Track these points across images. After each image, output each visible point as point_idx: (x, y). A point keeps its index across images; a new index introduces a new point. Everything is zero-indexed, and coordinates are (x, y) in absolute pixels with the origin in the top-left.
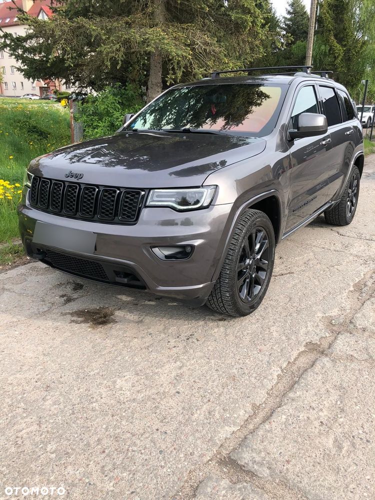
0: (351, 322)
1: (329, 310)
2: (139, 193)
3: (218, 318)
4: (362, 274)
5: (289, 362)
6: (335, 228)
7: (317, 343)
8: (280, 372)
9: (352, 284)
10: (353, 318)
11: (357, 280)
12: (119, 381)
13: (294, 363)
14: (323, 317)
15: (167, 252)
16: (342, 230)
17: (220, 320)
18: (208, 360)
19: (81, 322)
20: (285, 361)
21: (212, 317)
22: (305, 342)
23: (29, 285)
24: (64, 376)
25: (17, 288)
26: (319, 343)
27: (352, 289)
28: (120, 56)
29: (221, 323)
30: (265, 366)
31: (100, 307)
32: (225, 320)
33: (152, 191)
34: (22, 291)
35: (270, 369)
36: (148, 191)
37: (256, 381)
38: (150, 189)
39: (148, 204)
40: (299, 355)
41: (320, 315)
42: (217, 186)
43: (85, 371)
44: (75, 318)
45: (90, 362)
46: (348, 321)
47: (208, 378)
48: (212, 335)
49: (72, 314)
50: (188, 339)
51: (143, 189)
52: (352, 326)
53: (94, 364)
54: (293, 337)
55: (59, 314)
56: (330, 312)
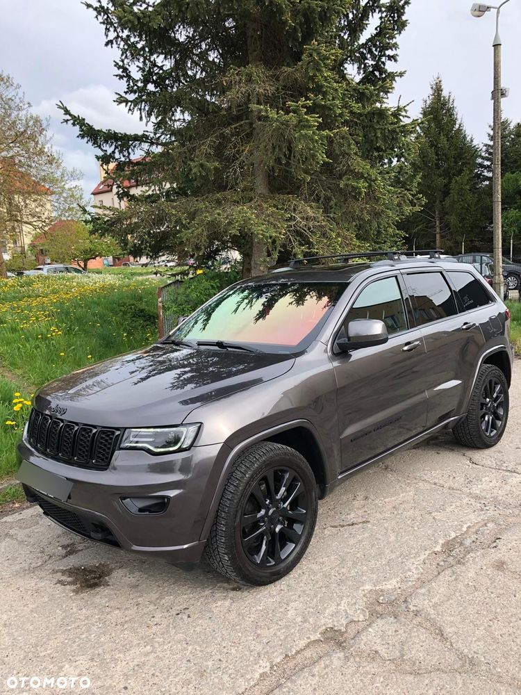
0: (405, 601)
1: (384, 581)
2: (113, 433)
3: (231, 587)
4: (465, 526)
5: (287, 656)
6: (470, 453)
7: (340, 630)
8: (267, 670)
9: (441, 542)
10: (411, 595)
11: (453, 535)
12: (67, 666)
13: (293, 657)
14: (371, 590)
15: (141, 504)
16: (478, 455)
17: (234, 589)
18: (185, 646)
19: (70, 583)
20: (282, 653)
21: (225, 585)
22: (324, 628)
23: (36, 531)
24: (12, 654)
25: (21, 534)
26: (343, 629)
27: (438, 548)
28: (203, 241)
29: (232, 594)
30: (251, 659)
31: (100, 564)
32: (240, 589)
33: (127, 430)
34: (26, 539)
35: (256, 664)
36: (122, 430)
37: (229, 679)
38: (126, 428)
39: (122, 446)
40: (308, 646)
41: (368, 587)
42: (201, 423)
43: (37, 650)
44: (64, 578)
45: (48, 639)
46: (402, 599)
47: (172, 671)
48: (211, 611)
49: (63, 572)
50: (178, 614)
51: (118, 429)
52: (404, 606)
53: (51, 642)
54: (311, 620)
55: (50, 571)
56: (384, 583)
